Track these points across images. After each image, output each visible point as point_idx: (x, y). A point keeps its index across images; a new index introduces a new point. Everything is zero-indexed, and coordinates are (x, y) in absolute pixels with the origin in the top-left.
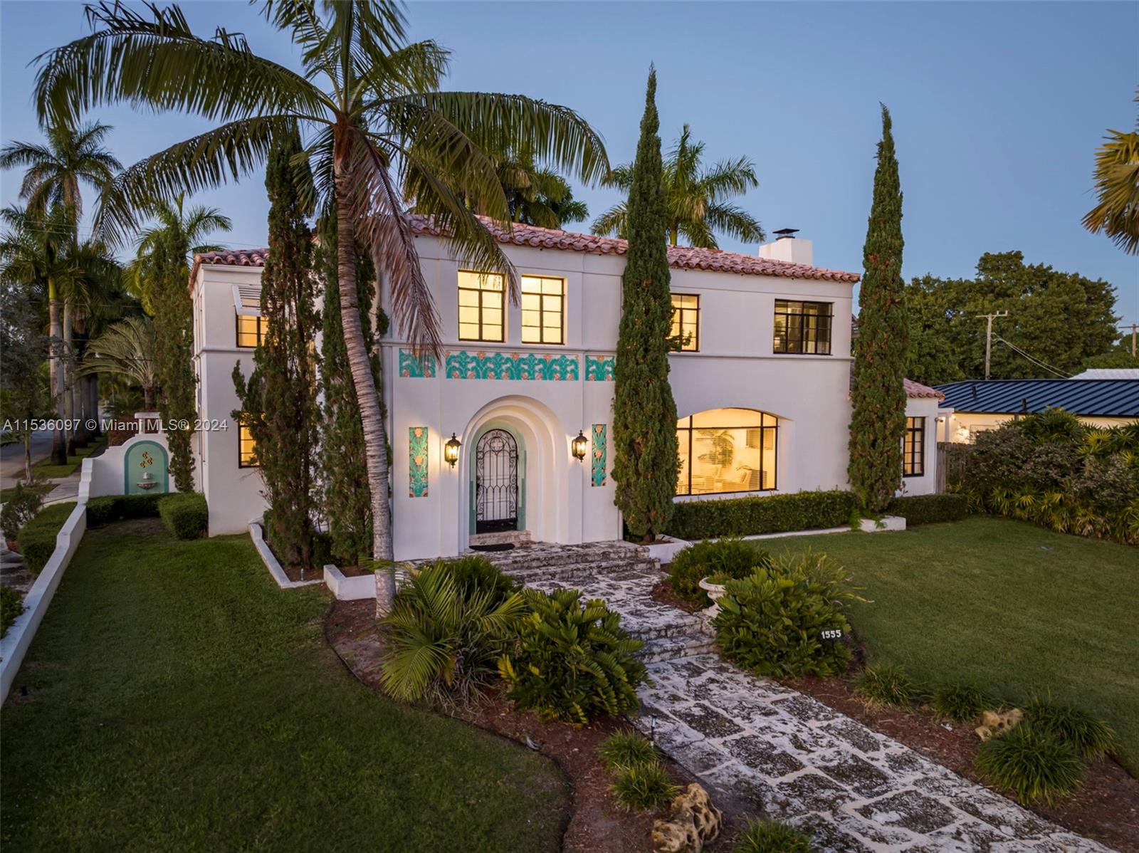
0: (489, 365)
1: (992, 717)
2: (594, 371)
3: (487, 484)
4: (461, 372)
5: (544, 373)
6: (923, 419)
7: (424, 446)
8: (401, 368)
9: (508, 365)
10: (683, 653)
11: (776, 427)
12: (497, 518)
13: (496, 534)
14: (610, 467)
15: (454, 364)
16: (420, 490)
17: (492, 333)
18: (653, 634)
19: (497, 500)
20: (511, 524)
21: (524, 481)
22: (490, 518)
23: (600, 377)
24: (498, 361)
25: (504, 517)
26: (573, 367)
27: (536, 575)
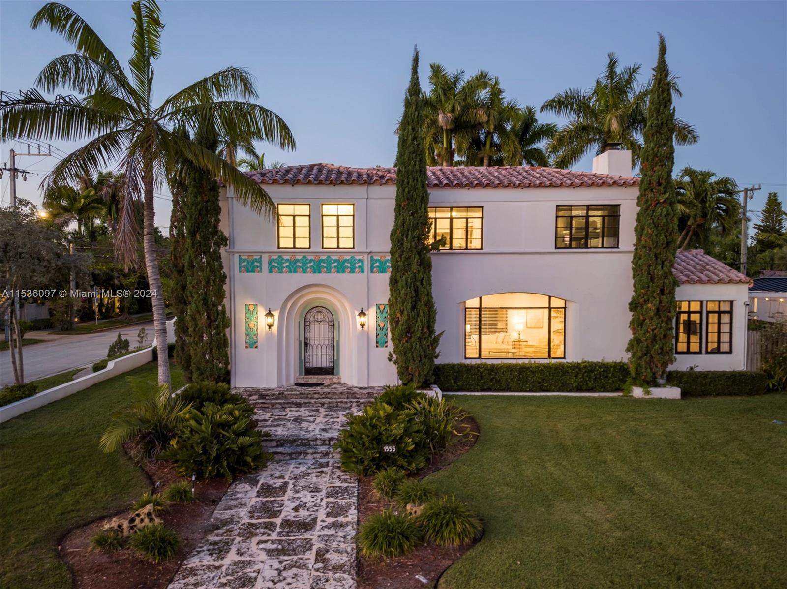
0: (298, 264)
2: (377, 267)
3: (312, 342)
4: (279, 269)
5: (338, 269)
6: (732, 302)
7: (255, 316)
8: (240, 268)
9: (312, 264)
10: (330, 456)
11: (565, 308)
12: (319, 366)
13: (316, 376)
15: (274, 264)
16: (253, 344)
17: (303, 243)
18: (319, 442)
19: (320, 354)
20: (330, 371)
21: (338, 342)
22: (315, 365)
23: (382, 270)
24: (305, 261)
25: (324, 365)
26: (360, 264)
27: (310, 403)
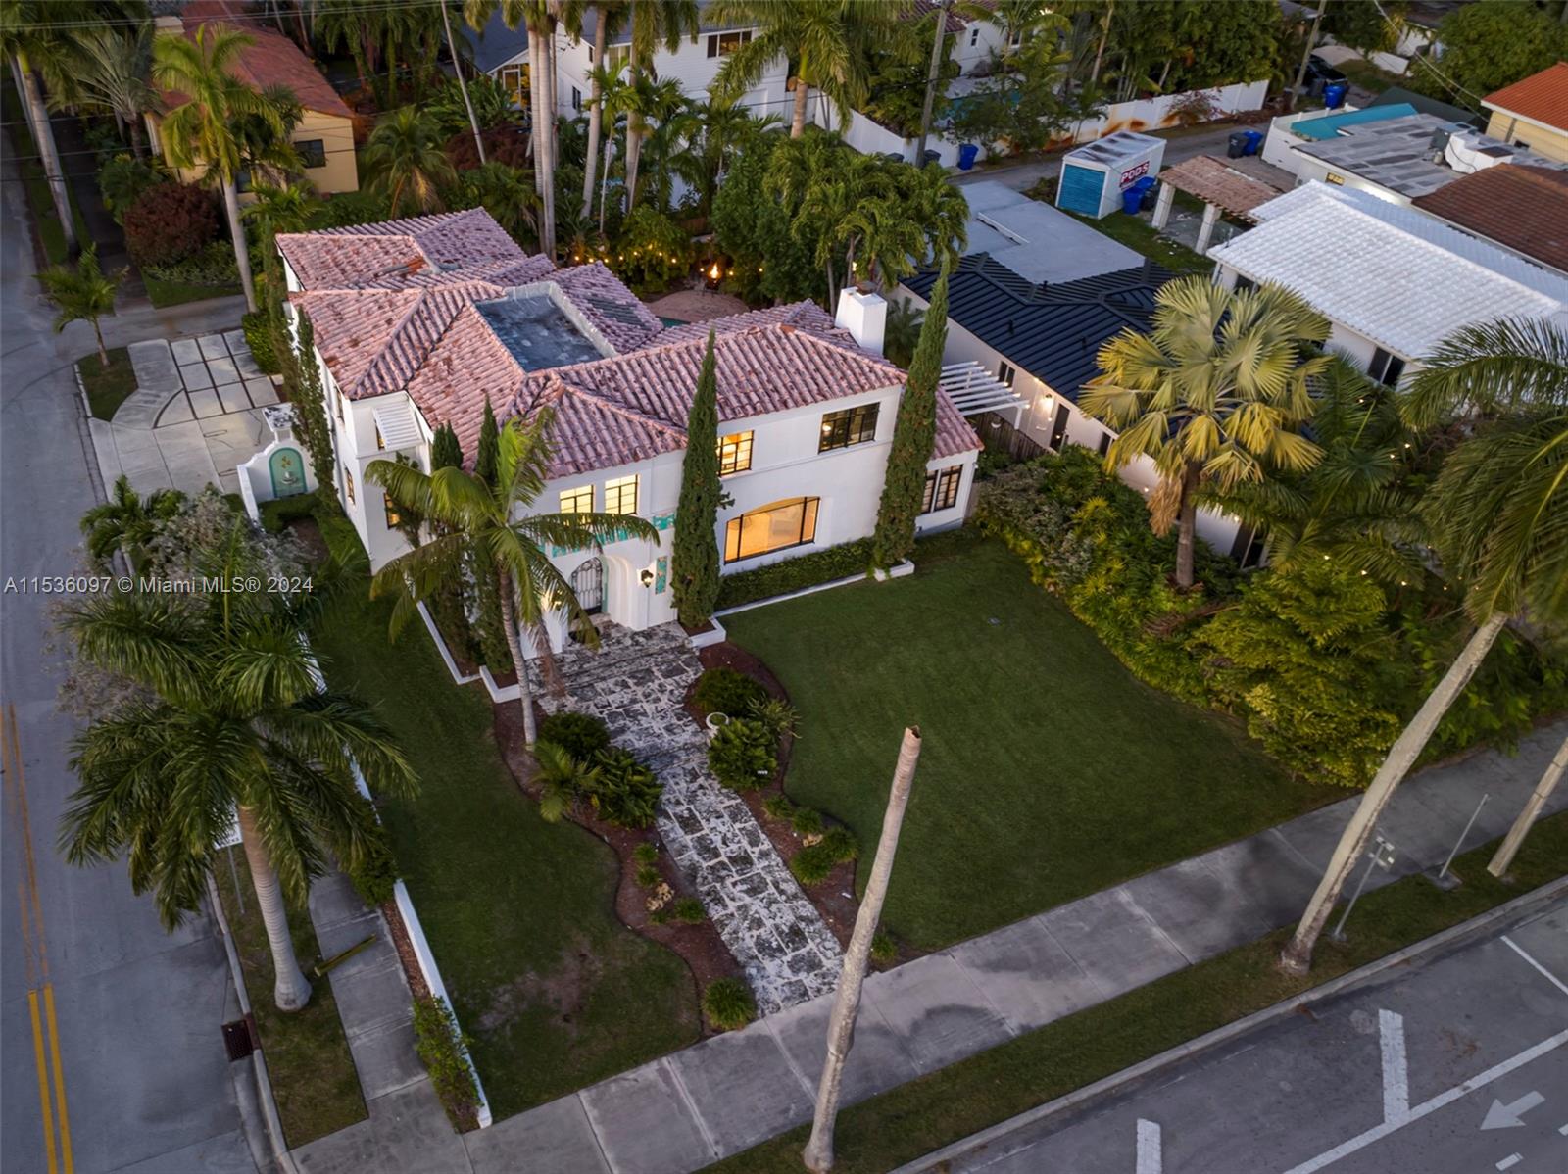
1: (810, 838)
6: (962, 465)
12: (587, 607)
14: (669, 579)
17: (584, 510)
19: (586, 597)
20: (597, 610)
21: (606, 585)
25: (592, 607)
